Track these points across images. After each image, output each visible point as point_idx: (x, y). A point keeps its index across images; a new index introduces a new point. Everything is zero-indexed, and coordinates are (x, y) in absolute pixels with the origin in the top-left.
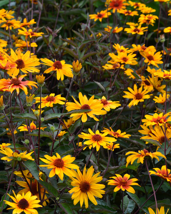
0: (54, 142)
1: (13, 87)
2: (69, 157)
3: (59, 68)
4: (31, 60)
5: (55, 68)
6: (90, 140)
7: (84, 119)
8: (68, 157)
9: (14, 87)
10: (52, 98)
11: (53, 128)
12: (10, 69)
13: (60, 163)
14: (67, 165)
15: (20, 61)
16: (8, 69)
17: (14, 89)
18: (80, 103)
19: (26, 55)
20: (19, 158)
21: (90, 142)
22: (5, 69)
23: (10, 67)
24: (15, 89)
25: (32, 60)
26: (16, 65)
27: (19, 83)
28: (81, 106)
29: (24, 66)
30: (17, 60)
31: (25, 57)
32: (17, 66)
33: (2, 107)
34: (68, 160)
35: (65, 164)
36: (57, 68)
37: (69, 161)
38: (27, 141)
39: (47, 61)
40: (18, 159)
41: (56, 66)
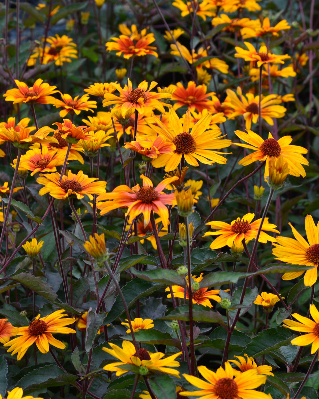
0: (230, 332)
1: (137, 209)
2: (254, 374)
3: (274, 156)
4: (212, 134)
5: (264, 155)
6: (309, 333)
7: (311, 279)
8: (252, 372)
9: (140, 207)
10: (245, 226)
11: (226, 303)
12: (158, 155)
13: (228, 389)
14: (246, 393)
15: (184, 138)
16: (153, 155)
17: (138, 213)
18: (306, 238)
19: (203, 123)
20: (143, 370)
21: (307, 340)
22: (148, 156)
23: (158, 152)
24: (140, 212)
25: (215, 133)
26: (174, 147)
27: (153, 200)
28: (309, 246)
29: (195, 149)
30: (179, 136)
31: (200, 126)
32: (175, 149)
33: (102, 257)
34: (248, 381)
35: (239, 390)
36: (268, 154)
37: (250, 383)
38: (176, 324)
39: (249, 138)
40: (140, 371)
41: (267, 151)
